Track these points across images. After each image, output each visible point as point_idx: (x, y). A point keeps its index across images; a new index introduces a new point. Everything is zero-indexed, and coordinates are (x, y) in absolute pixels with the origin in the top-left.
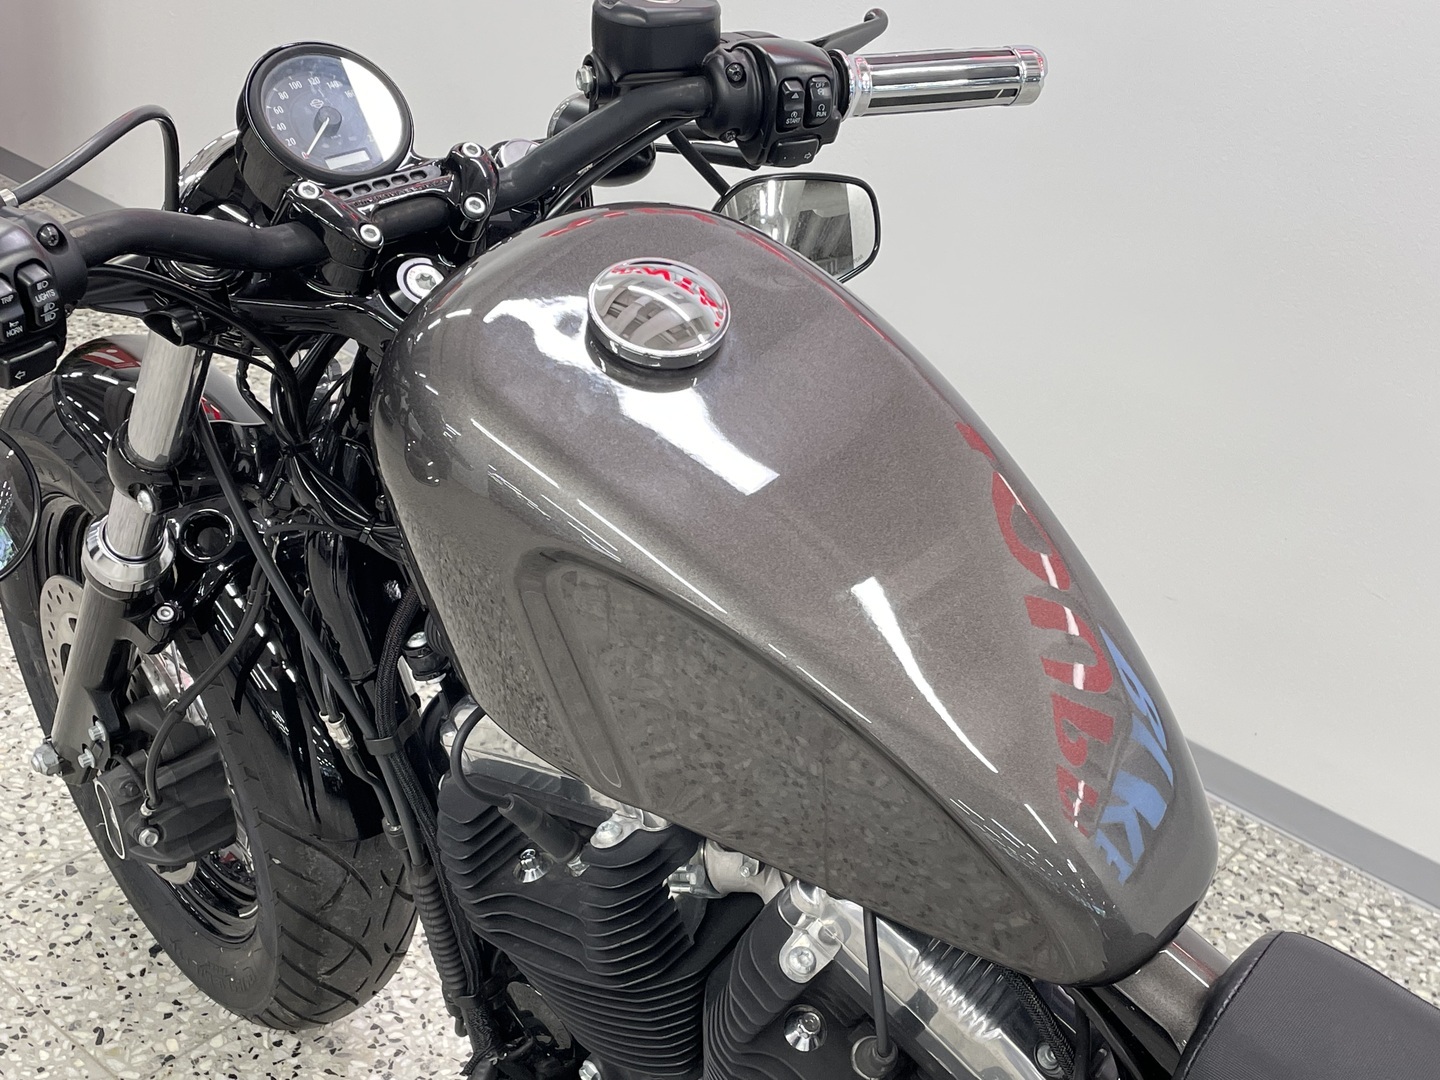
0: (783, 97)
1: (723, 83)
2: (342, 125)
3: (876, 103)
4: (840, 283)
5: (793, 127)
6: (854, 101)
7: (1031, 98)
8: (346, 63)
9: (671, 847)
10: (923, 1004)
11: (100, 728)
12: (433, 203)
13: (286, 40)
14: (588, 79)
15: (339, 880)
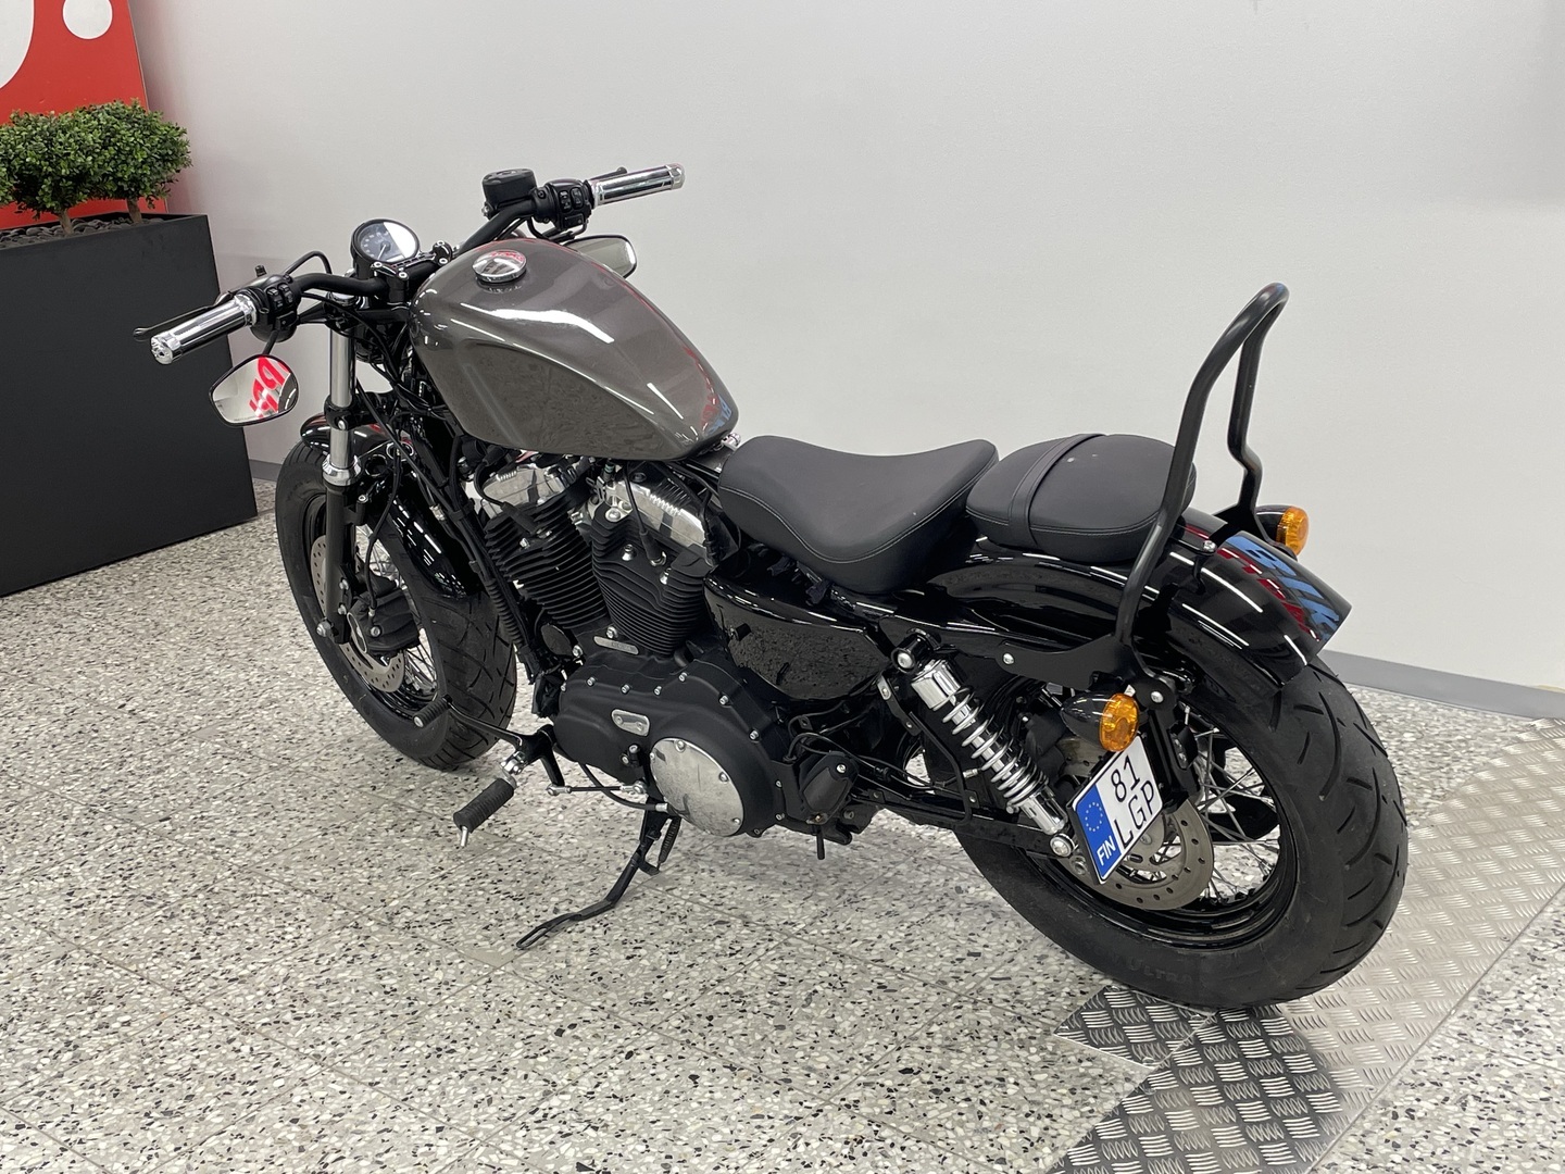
0: (561, 198)
1: (537, 200)
2: (390, 247)
3: (608, 196)
4: (623, 279)
5: (568, 210)
6: (597, 199)
7: (680, 185)
8: (386, 224)
9: (567, 499)
10: (667, 518)
11: (345, 582)
12: (428, 264)
13: (365, 221)
14: (486, 211)
15: (465, 627)
